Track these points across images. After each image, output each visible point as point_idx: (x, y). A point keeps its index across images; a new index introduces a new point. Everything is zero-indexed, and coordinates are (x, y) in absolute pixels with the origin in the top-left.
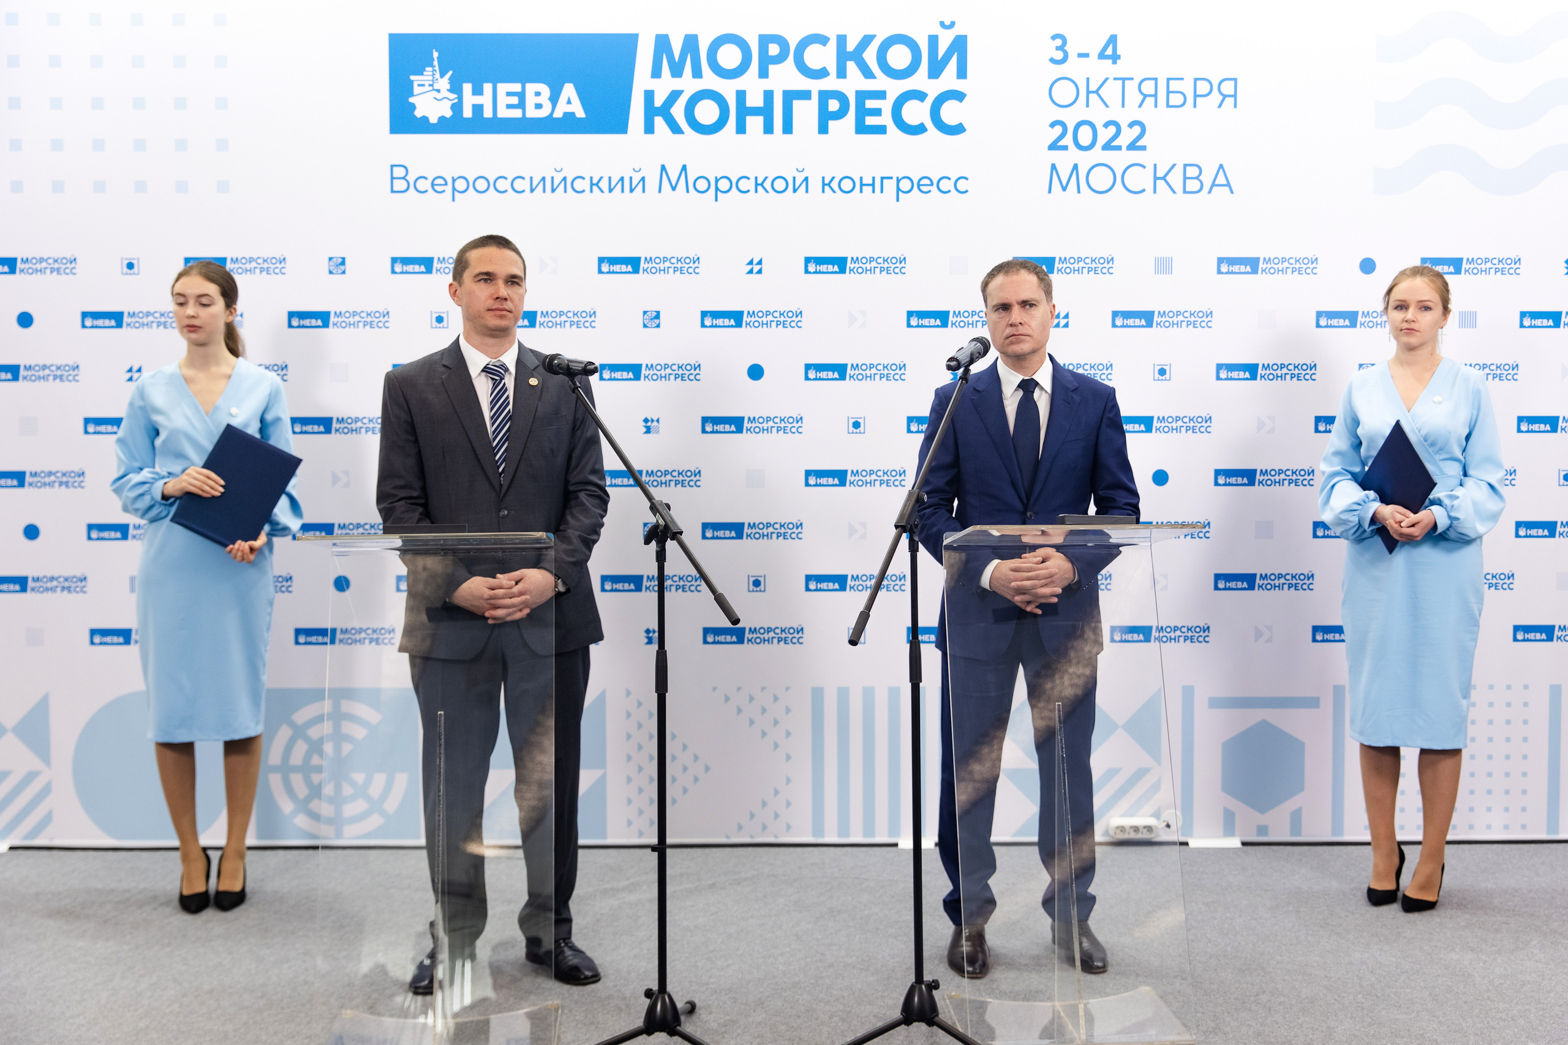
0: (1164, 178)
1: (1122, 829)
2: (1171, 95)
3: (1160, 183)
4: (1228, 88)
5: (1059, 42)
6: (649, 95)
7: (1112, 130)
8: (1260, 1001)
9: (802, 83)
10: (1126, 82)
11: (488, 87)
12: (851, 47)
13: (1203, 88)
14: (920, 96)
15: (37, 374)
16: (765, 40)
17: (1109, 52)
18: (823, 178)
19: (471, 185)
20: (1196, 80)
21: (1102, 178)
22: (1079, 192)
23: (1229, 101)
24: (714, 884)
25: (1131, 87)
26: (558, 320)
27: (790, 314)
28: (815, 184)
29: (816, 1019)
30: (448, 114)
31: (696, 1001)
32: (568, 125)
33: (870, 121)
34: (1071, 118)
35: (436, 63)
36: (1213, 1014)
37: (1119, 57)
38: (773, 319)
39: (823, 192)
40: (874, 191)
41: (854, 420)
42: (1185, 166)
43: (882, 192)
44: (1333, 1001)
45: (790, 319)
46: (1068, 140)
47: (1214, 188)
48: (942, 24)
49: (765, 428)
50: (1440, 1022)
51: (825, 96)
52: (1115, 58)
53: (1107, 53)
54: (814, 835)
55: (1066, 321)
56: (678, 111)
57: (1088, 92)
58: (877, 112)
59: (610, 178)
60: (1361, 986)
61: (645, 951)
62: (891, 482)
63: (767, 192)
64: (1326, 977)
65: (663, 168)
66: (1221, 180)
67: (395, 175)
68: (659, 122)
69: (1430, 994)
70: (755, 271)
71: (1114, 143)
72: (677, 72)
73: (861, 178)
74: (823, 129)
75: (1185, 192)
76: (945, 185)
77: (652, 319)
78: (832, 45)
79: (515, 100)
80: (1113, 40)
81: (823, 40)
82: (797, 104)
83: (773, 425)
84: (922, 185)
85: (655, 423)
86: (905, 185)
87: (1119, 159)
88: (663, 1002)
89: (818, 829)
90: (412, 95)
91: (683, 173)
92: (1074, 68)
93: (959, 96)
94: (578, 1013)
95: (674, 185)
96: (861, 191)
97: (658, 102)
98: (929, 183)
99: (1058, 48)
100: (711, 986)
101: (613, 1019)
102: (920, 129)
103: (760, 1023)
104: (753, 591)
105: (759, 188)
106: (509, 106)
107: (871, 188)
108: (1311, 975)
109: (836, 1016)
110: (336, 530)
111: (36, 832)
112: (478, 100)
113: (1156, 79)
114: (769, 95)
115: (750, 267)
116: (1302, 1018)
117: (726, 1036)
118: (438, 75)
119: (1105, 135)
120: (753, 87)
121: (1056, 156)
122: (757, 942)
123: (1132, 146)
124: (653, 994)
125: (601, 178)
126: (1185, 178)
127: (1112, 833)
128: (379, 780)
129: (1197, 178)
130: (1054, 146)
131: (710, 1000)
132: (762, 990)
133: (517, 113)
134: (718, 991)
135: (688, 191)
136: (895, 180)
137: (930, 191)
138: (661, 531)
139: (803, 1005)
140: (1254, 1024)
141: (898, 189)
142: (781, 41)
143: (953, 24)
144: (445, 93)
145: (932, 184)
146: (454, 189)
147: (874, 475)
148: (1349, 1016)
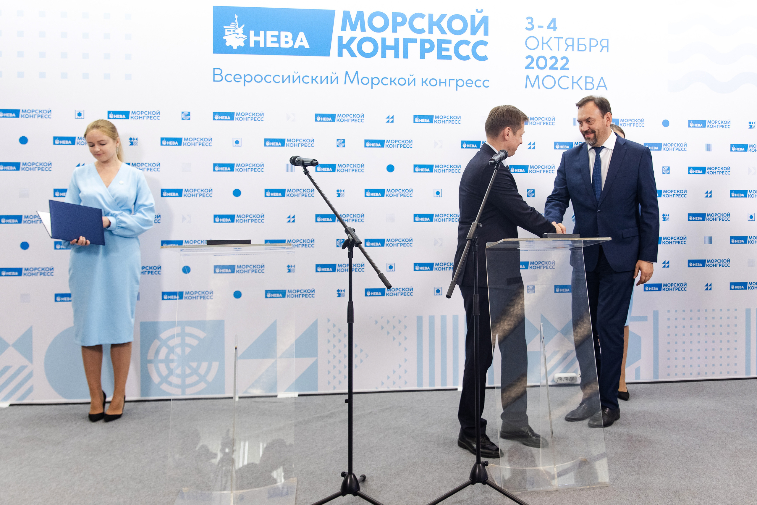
0: (577, 83)
1: (560, 378)
2: (579, 45)
3: (575, 85)
4: (604, 43)
5: (530, 20)
6: (340, 39)
7: (554, 60)
8: (635, 462)
9: (412, 35)
10: (560, 39)
11: (262, 33)
12: (435, 19)
13: (594, 43)
14: (467, 43)
15: (29, 167)
16: (395, 15)
17: (552, 25)
18: (422, 79)
19: (253, 79)
20: (590, 39)
21: (549, 82)
22: (539, 88)
23: (605, 49)
24: (371, 412)
25: (562, 41)
26: (296, 143)
27: (407, 142)
28: (418, 82)
29: (426, 482)
30: (242, 45)
31: (366, 475)
32: (301, 51)
33: (444, 53)
34: (535, 54)
35: (236, 21)
36: (615, 470)
37: (556, 28)
38: (399, 144)
39: (422, 85)
40: (446, 86)
41: (437, 191)
42: (586, 77)
43: (449, 86)
44: (668, 460)
45: (407, 144)
46: (534, 65)
47: (599, 88)
48: (477, 11)
49: (395, 194)
50: (718, 469)
51: (423, 42)
52: (555, 28)
53: (551, 26)
54: (418, 386)
55: (533, 146)
56: (354, 46)
57: (543, 43)
58: (447, 50)
59: (321, 77)
60: (679, 452)
61: (339, 449)
62: (454, 220)
63: (396, 85)
64: (663, 448)
65: (347, 73)
66: (602, 84)
67: (215, 73)
68: (345, 51)
69: (711, 455)
70: (390, 121)
71: (555, 66)
72: (353, 28)
73: (440, 79)
74: (422, 57)
75: (586, 89)
76: (479, 83)
77: (341, 143)
78: (427, 18)
79: (275, 39)
80: (554, 20)
81: (422, 16)
82: (410, 45)
83: (399, 193)
84: (468, 83)
85: (342, 192)
86: (460, 83)
87: (557, 74)
88: (351, 478)
89: (420, 383)
90: (225, 35)
91: (356, 75)
92: (536, 32)
93: (485, 43)
94: (306, 484)
95: (352, 80)
96: (440, 86)
97: (345, 42)
98: (471, 82)
99: (529, 23)
100: (372, 466)
101: (324, 486)
102: (467, 58)
103: (398, 485)
104: (389, 271)
105: (392, 83)
106: (272, 42)
107: (444, 84)
108: (656, 447)
109: (435, 479)
110: (184, 244)
111: (24, 396)
112: (257, 39)
113: (573, 38)
114: (397, 40)
115: (388, 119)
116: (656, 470)
117: (382, 493)
118: (237, 26)
119: (550, 63)
120: (390, 37)
121: (529, 72)
122: (394, 441)
123: (563, 68)
124: (345, 475)
125: (317, 77)
126: (586, 83)
127: (556, 380)
128: (205, 365)
129: (591, 83)
130: (528, 67)
131: (373, 474)
132: (398, 467)
133: (276, 45)
134: (376, 469)
135: (358, 84)
136: (455, 80)
137: (472, 86)
138: (351, 243)
139: (419, 474)
140: (634, 474)
141: (457, 85)
142: (403, 16)
143: (482, 11)
144: (240, 35)
145: (472, 83)
146: (245, 80)
147: (446, 216)
148: (677, 468)
